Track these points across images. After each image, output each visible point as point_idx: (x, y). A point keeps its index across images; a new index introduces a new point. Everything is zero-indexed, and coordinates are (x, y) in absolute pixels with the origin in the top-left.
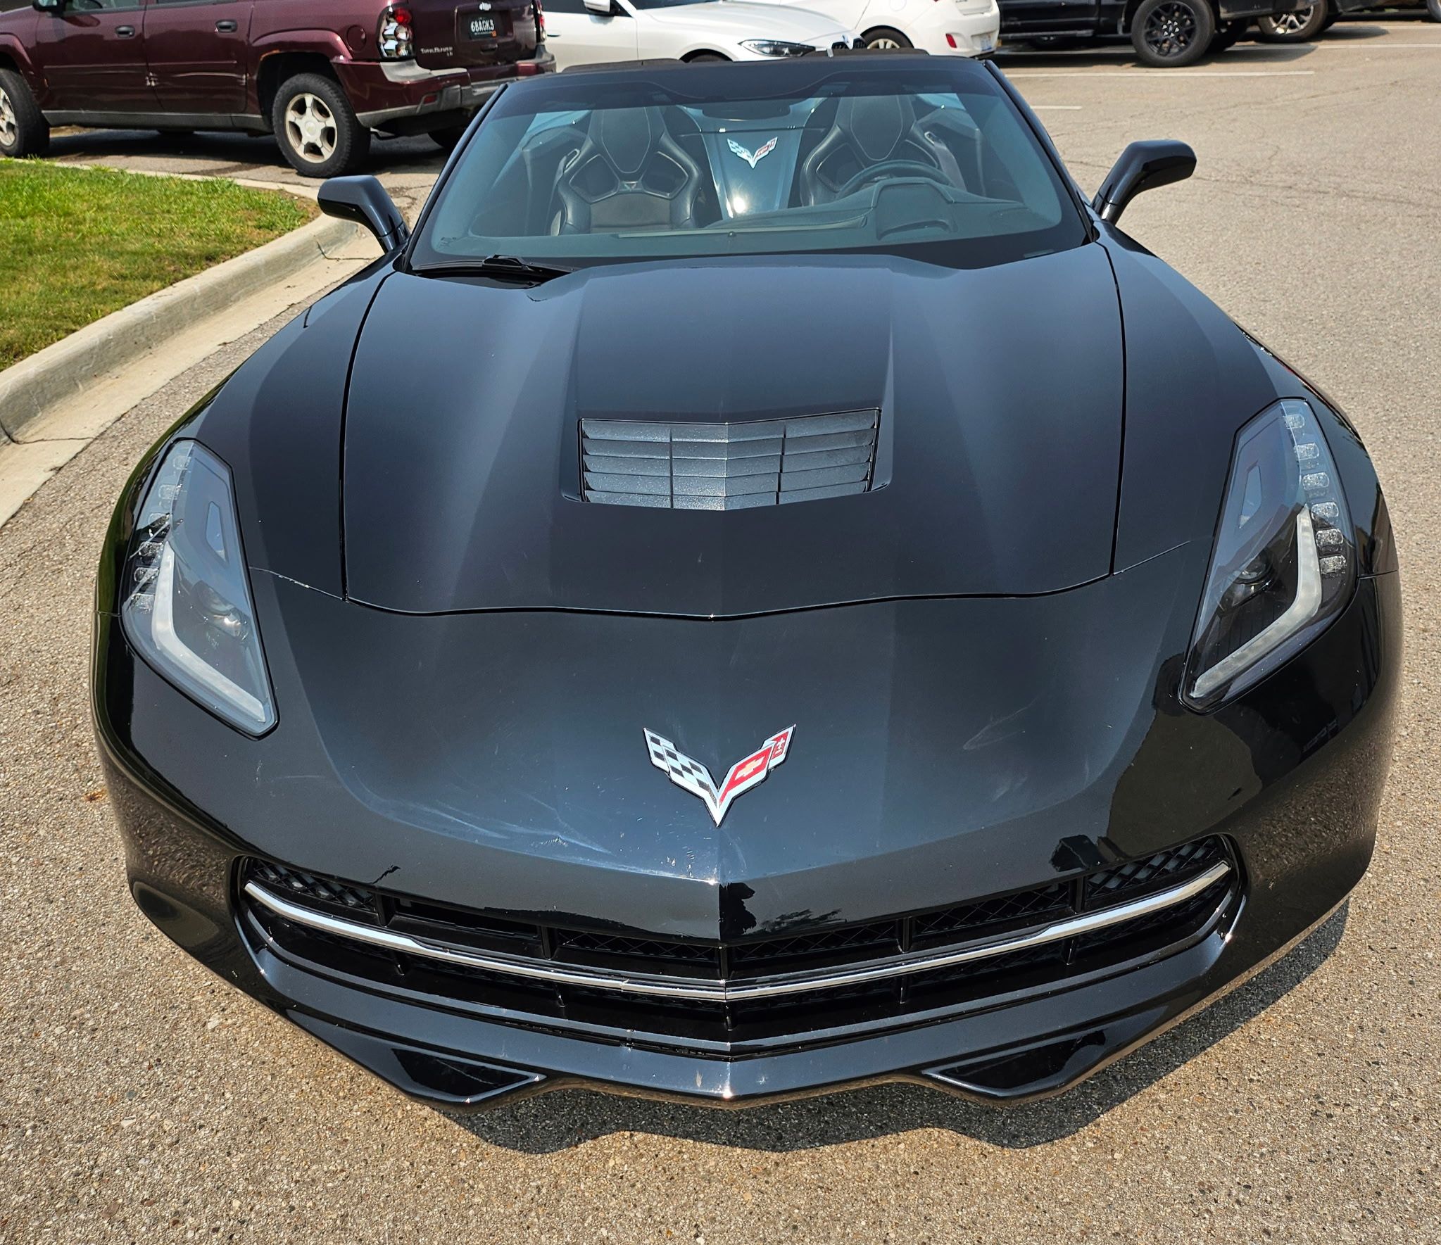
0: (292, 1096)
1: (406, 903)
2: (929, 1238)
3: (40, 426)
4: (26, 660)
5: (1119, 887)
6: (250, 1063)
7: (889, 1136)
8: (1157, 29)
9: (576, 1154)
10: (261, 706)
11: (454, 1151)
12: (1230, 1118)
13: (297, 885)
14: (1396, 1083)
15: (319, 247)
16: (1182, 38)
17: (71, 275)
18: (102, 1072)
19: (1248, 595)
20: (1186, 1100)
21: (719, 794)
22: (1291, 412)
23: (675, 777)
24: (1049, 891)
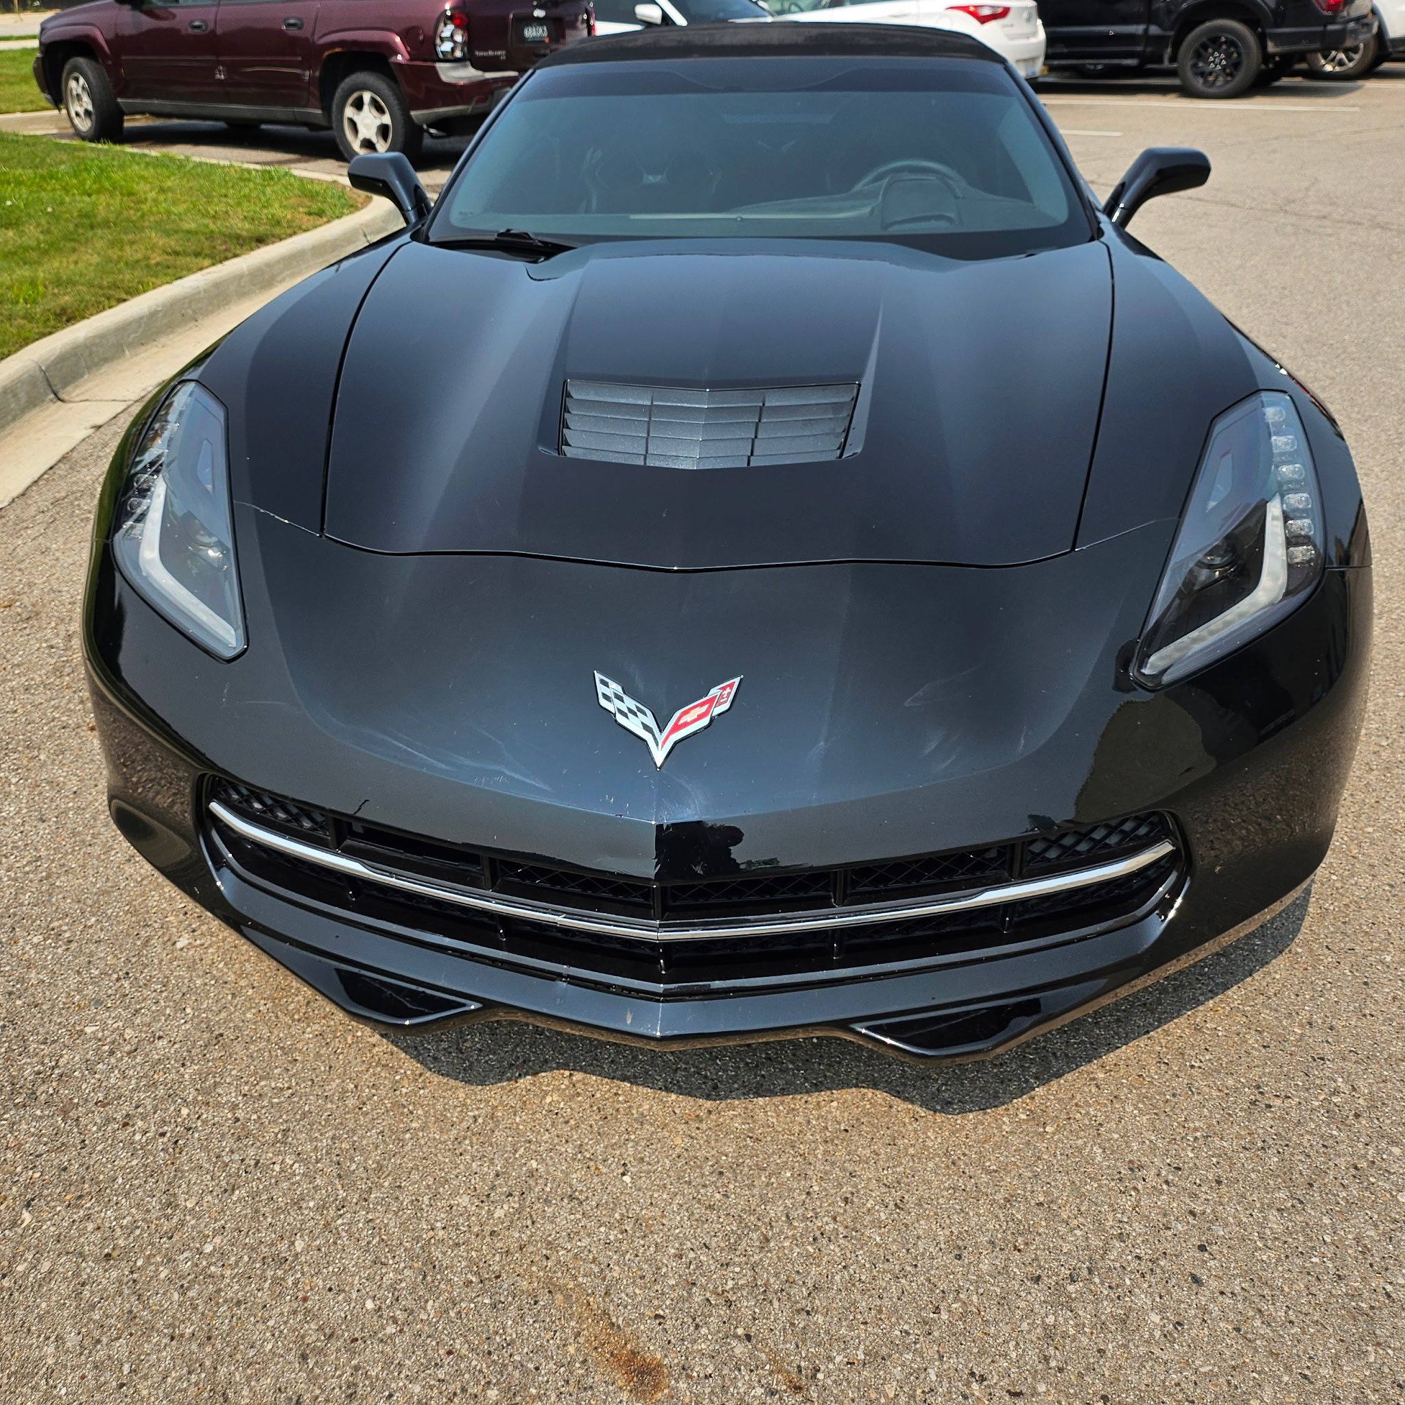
0: (249, 1016)
1: (358, 828)
2: (852, 1194)
3: (86, 387)
4: (47, 598)
5: (1058, 858)
6: (213, 982)
7: (823, 1093)
8: (1203, 62)
9: (515, 1088)
10: (233, 632)
11: (398, 1078)
12: (1167, 1101)
13: (257, 805)
14: (1340, 1080)
15: (365, 236)
16: (1228, 71)
17: (127, 248)
18: (73, 980)
19: (1212, 579)
20: (1124, 1081)
21: (661, 737)
22: (1272, 404)
23: (620, 718)
24: (988, 856)
